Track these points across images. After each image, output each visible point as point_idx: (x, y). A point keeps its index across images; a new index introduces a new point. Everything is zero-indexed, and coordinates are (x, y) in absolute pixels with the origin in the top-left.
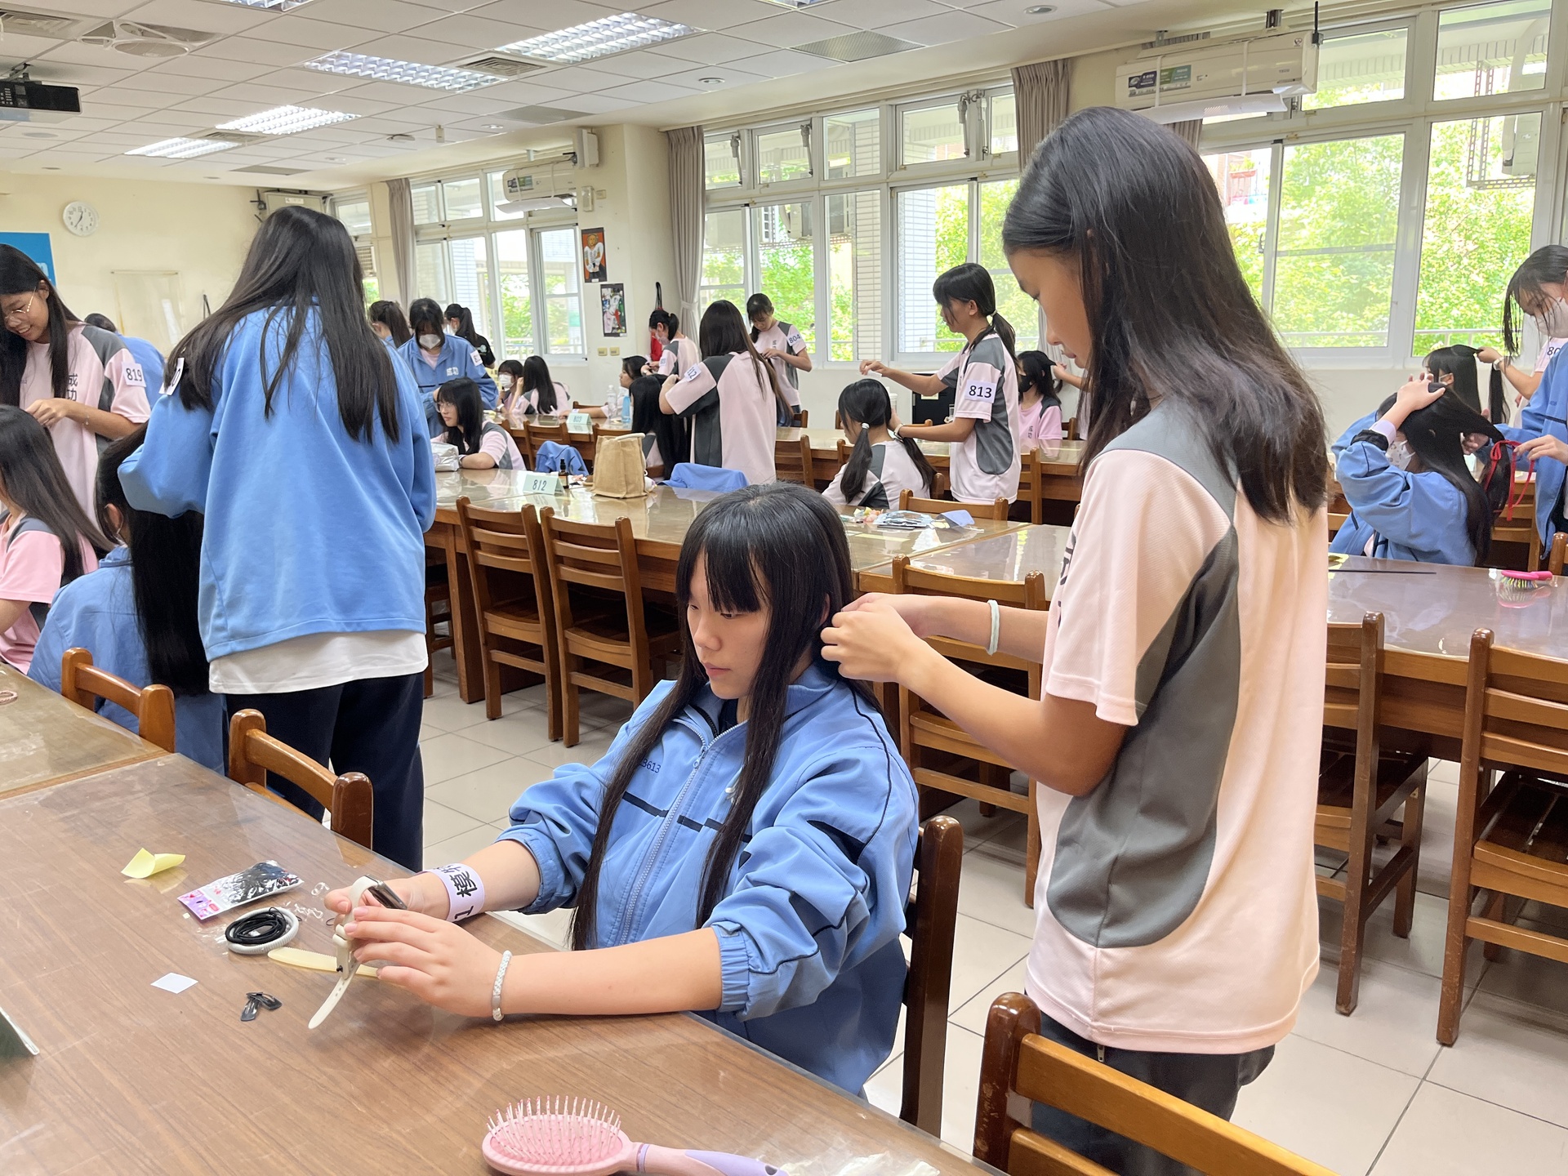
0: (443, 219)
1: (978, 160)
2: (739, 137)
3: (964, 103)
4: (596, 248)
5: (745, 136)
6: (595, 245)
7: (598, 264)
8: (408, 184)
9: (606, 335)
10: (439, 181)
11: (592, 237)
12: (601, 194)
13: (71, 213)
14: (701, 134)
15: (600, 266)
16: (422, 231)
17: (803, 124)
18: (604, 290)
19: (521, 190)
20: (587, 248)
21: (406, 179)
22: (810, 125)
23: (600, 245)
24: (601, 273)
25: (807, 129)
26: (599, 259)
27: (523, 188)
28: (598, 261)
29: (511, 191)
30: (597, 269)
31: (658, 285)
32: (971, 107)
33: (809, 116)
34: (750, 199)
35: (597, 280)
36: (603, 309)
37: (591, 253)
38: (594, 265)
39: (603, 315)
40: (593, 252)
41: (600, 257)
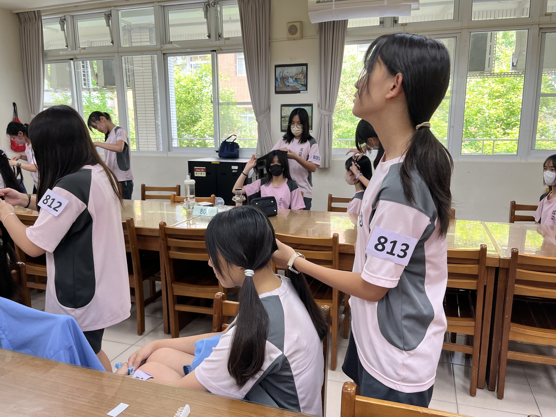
1: (216, 40)
2: (65, 19)
3: (207, 7)
5: (69, 19)
14: (40, 16)
17: (106, 13)
22: (111, 14)
25: (108, 17)
31: (14, 104)
32: (211, 10)
33: (110, 9)
34: (73, 56)
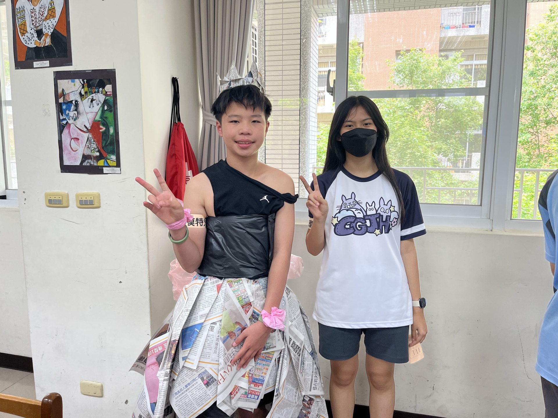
20: (22, 2)
26: (54, 22)
28: (49, 27)
35: (47, 63)
36: (59, 120)
37: (33, 11)
38: (40, 33)
39: (61, 131)
40: (37, 8)
41: (54, 17)
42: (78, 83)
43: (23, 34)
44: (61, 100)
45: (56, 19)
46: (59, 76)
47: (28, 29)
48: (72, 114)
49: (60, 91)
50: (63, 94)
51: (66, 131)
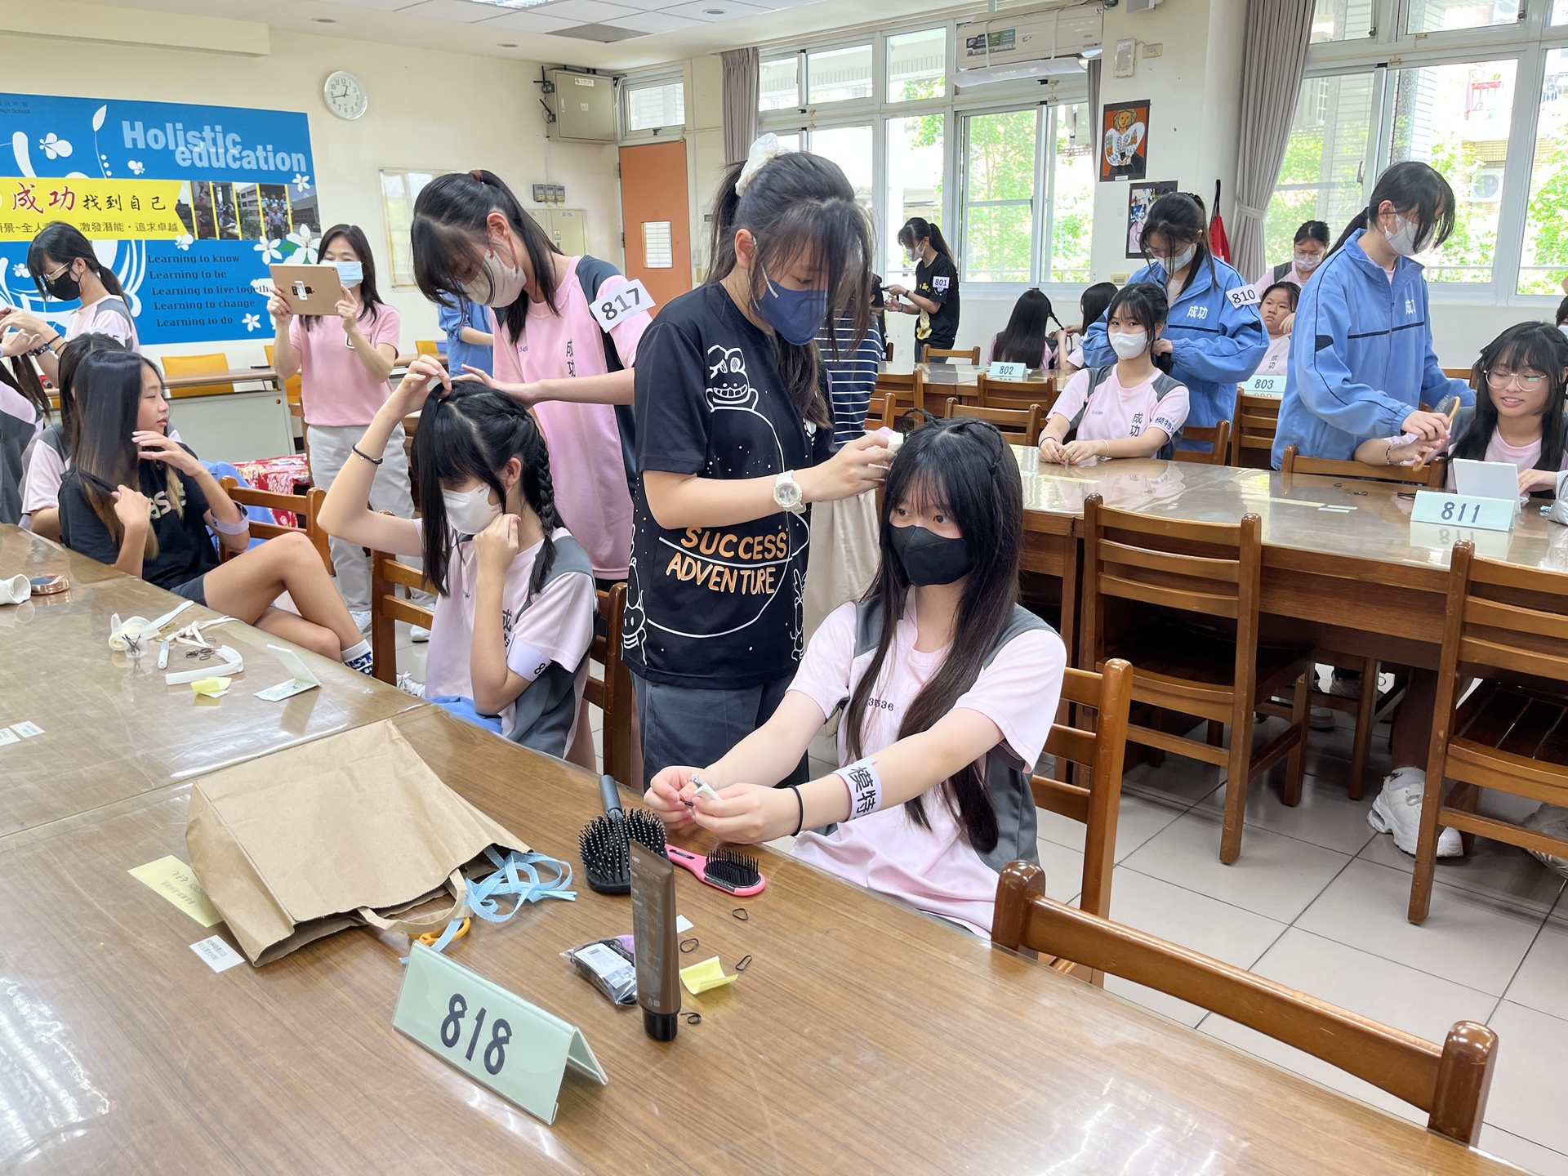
0: (805, 102)
4: (1130, 131)
6: (1128, 127)
7: (1130, 153)
8: (756, 55)
9: (1129, 255)
10: (804, 51)
11: (1126, 114)
12: (1153, 50)
13: (333, 87)
15: (1135, 157)
16: (766, 120)
18: (1137, 193)
19: (991, 51)
20: (1112, 132)
21: (755, 49)
23: (1139, 127)
24: (1136, 166)
26: (1135, 147)
27: (996, 48)
28: (1130, 151)
29: (970, 54)
30: (1129, 161)
31: (1218, 182)
34: (1393, 57)
35: (1127, 177)
36: (1130, 219)
37: (1119, 139)
38: (1123, 155)
39: (1130, 228)
40: (1123, 137)
41: (1135, 143)
42: (1148, 191)
43: (1109, 156)
44: (1133, 205)
45: (1137, 145)
46: (1134, 186)
47: (1114, 152)
48: (1140, 214)
49: (1133, 198)
50: (1135, 200)
51: (1134, 227)
